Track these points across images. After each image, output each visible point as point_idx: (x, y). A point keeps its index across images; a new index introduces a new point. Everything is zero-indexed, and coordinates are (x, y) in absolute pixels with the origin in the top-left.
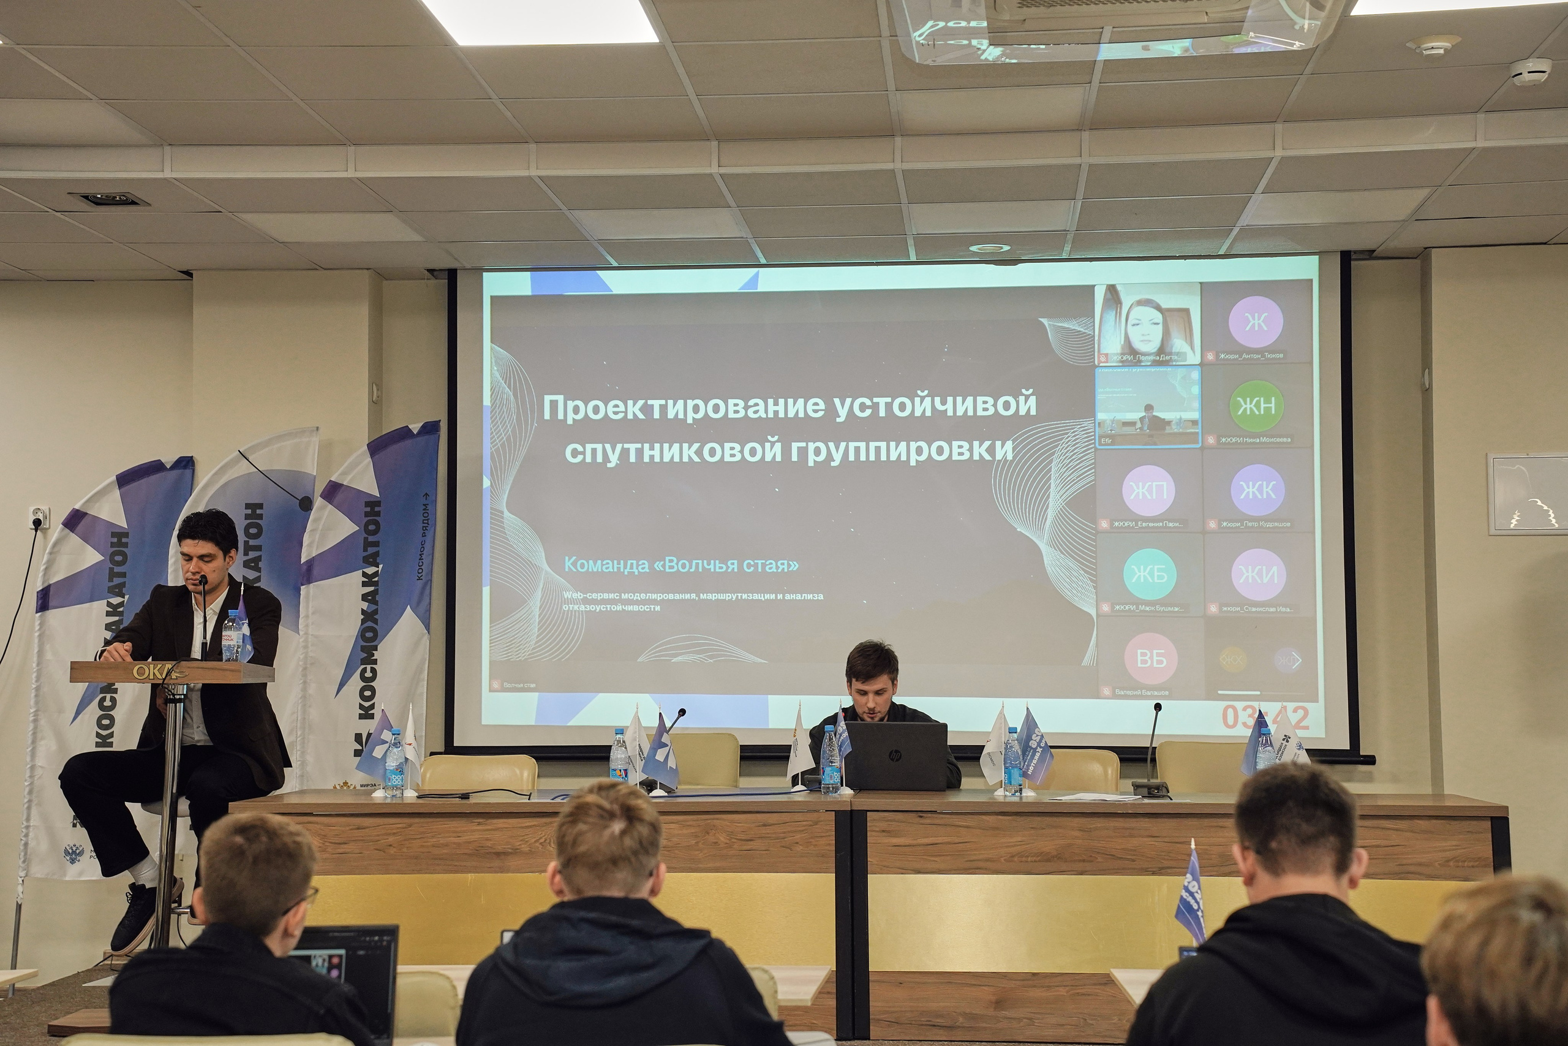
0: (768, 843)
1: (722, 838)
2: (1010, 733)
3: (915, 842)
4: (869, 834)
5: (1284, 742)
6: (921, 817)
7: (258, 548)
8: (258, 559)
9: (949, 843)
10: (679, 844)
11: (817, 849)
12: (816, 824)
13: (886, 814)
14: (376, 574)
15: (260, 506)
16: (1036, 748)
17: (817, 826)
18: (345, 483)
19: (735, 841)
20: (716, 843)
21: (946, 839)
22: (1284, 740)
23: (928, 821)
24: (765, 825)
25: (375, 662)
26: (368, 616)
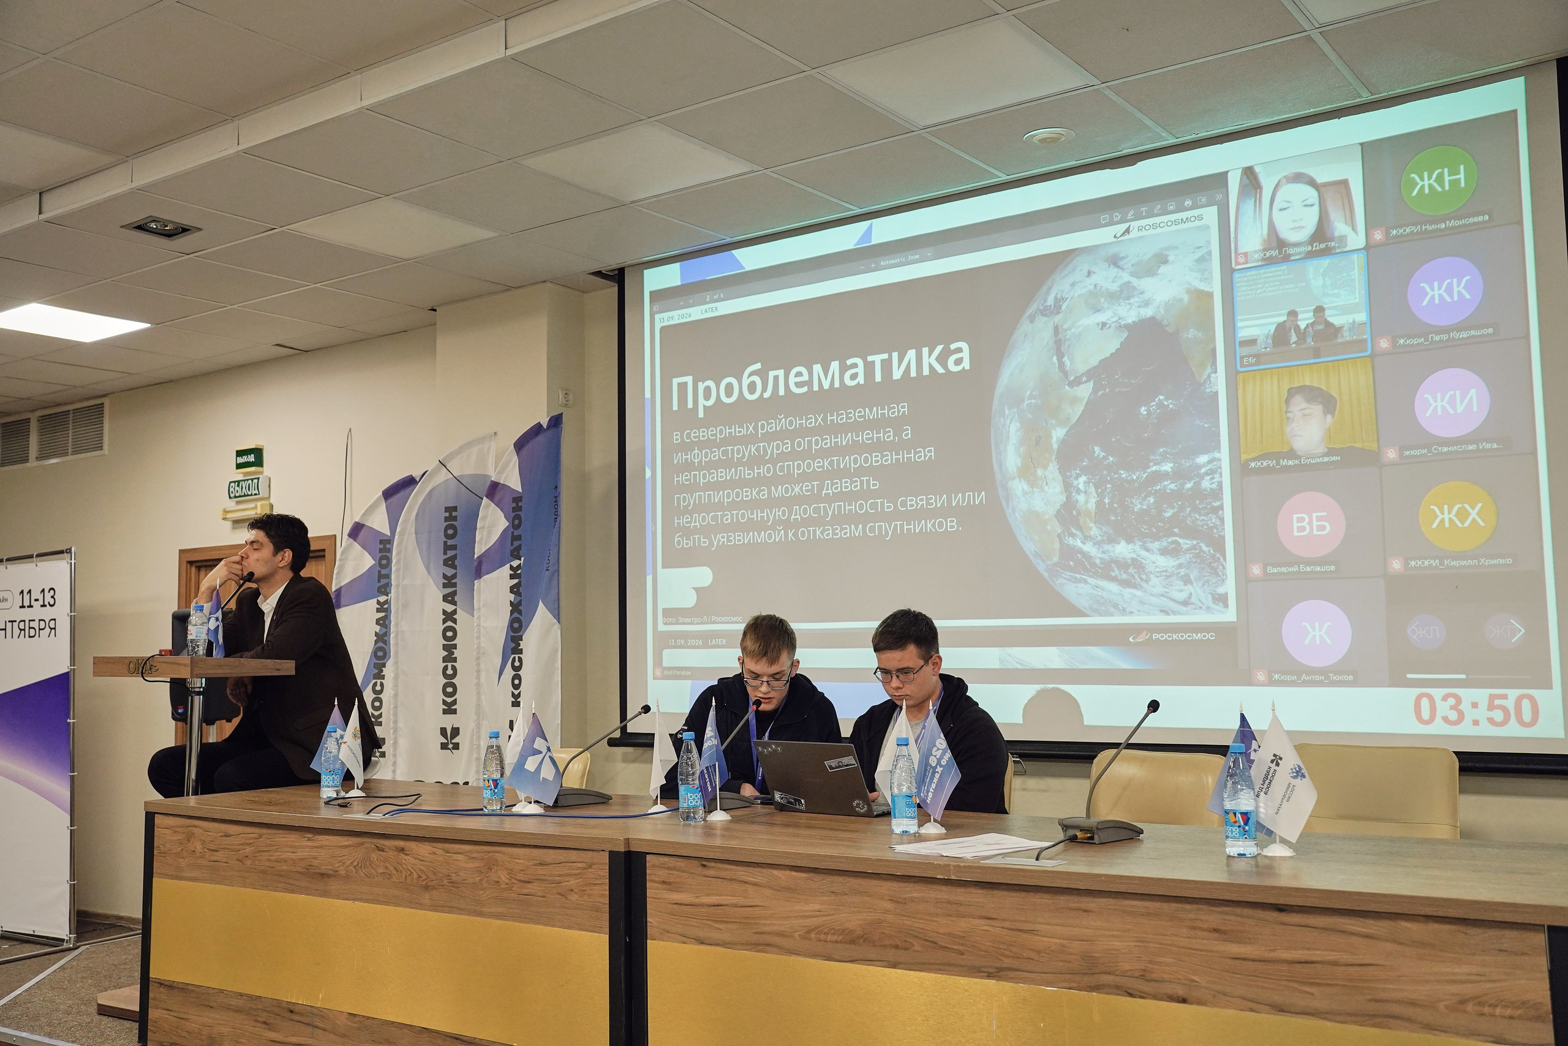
0: (545, 887)
1: (504, 877)
2: (898, 745)
3: (697, 901)
4: (648, 885)
5: (1273, 766)
6: (704, 866)
7: (454, 547)
8: (454, 557)
9: (736, 906)
10: (465, 880)
11: (590, 900)
12: (591, 868)
13: (666, 859)
14: (519, 567)
15: (455, 509)
16: (936, 767)
17: (590, 870)
18: (501, 482)
19: (516, 882)
20: (498, 882)
21: (734, 900)
22: (1272, 762)
23: (712, 872)
24: (541, 864)
25: (521, 652)
26: (515, 607)
